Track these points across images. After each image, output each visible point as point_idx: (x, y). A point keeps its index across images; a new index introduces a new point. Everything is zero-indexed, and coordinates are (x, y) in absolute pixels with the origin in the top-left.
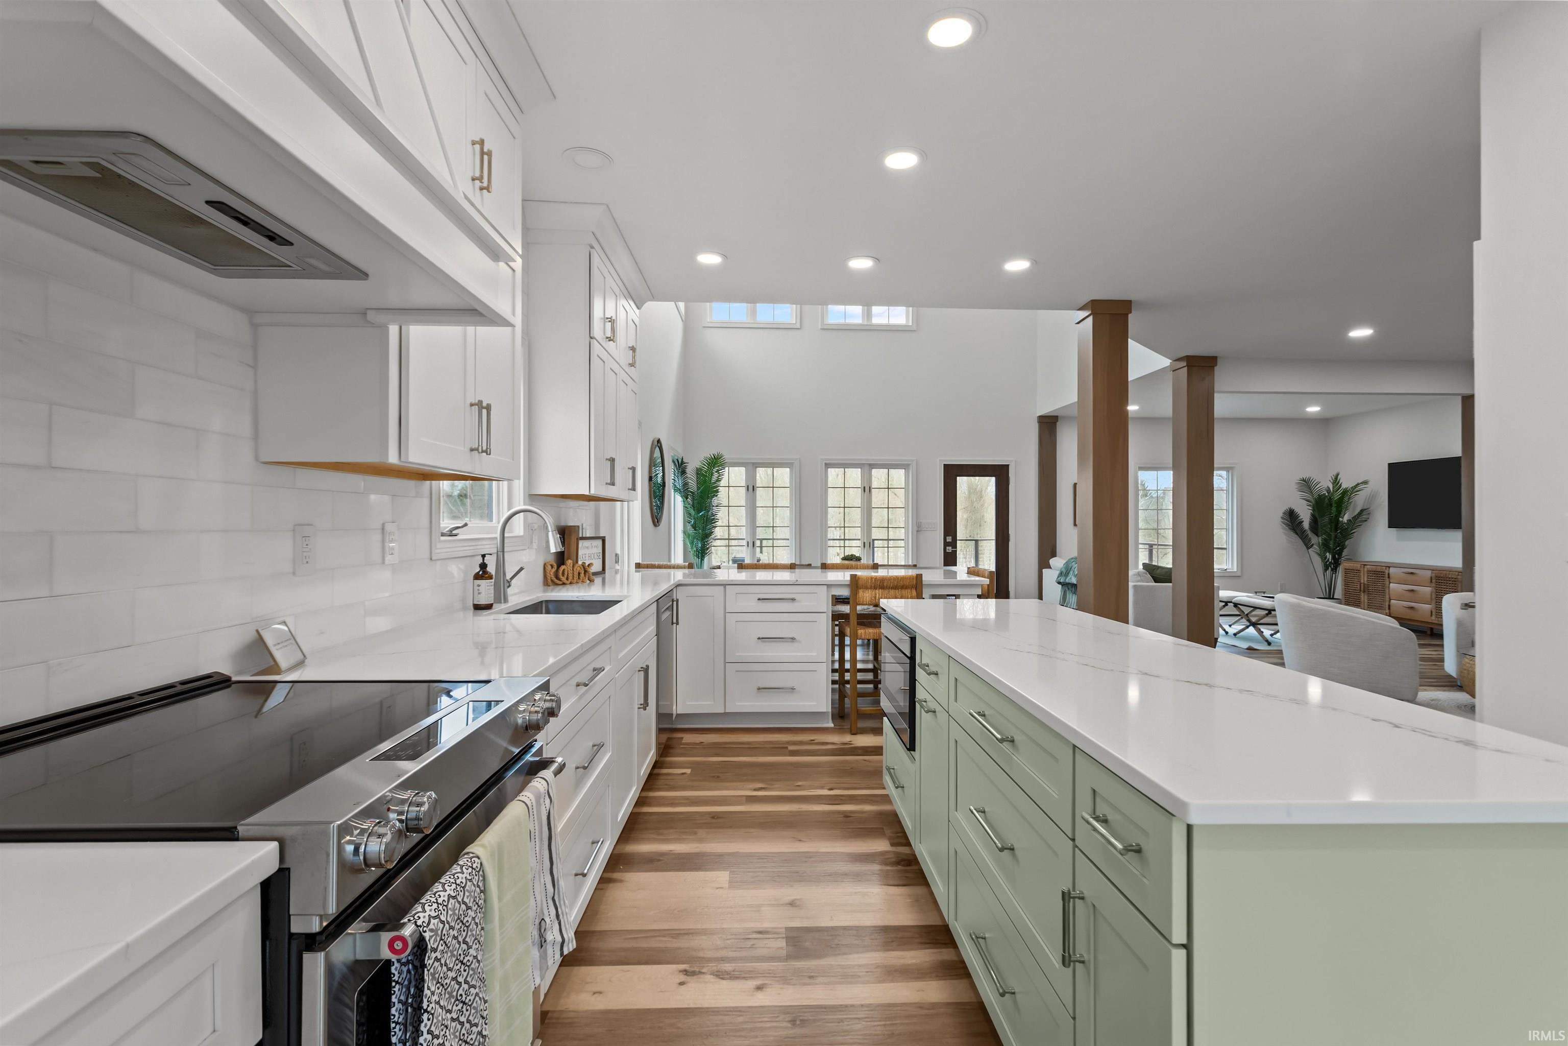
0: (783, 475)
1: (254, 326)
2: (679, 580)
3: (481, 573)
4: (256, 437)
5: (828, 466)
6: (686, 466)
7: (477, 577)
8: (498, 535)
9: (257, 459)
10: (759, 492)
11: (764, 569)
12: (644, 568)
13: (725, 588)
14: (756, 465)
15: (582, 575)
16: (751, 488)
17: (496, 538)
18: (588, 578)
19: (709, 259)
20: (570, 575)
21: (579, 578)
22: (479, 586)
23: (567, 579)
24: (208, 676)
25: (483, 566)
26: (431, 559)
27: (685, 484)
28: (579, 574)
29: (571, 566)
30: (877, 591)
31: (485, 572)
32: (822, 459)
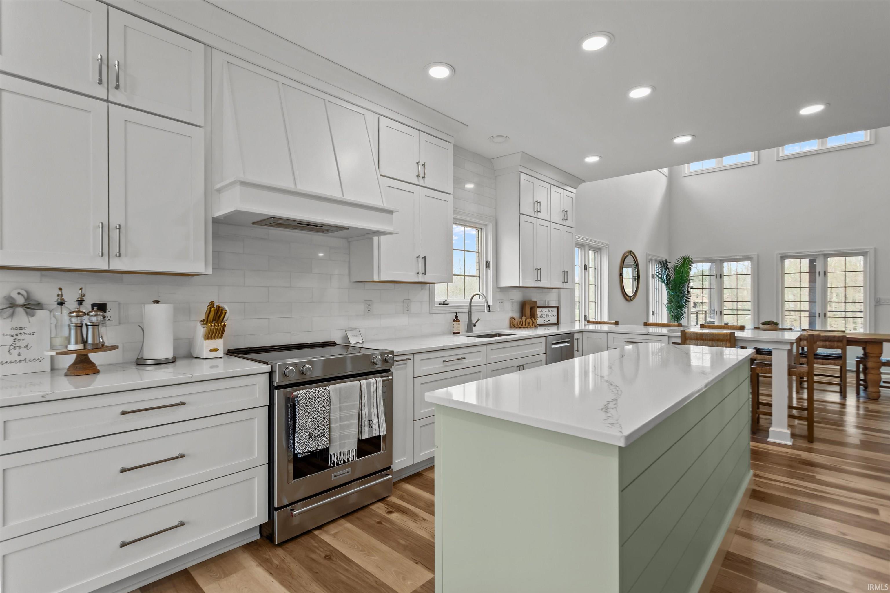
0: (745, 267)
1: (349, 242)
2: (583, 329)
3: (456, 319)
4: (349, 274)
5: (783, 258)
6: (669, 265)
7: (454, 321)
8: (469, 305)
9: (350, 280)
10: (726, 278)
11: (662, 326)
12: (591, 323)
13: (607, 334)
14: (722, 261)
15: (531, 324)
16: (718, 276)
17: (468, 306)
18: (535, 325)
19: (592, 159)
20: (523, 324)
21: (529, 325)
22: (454, 324)
23: (522, 325)
24: (331, 342)
25: (456, 317)
26: (430, 313)
27: (668, 276)
28: (529, 323)
29: (525, 319)
30: (699, 342)
31: (457, 319)
32: (778, 253)
